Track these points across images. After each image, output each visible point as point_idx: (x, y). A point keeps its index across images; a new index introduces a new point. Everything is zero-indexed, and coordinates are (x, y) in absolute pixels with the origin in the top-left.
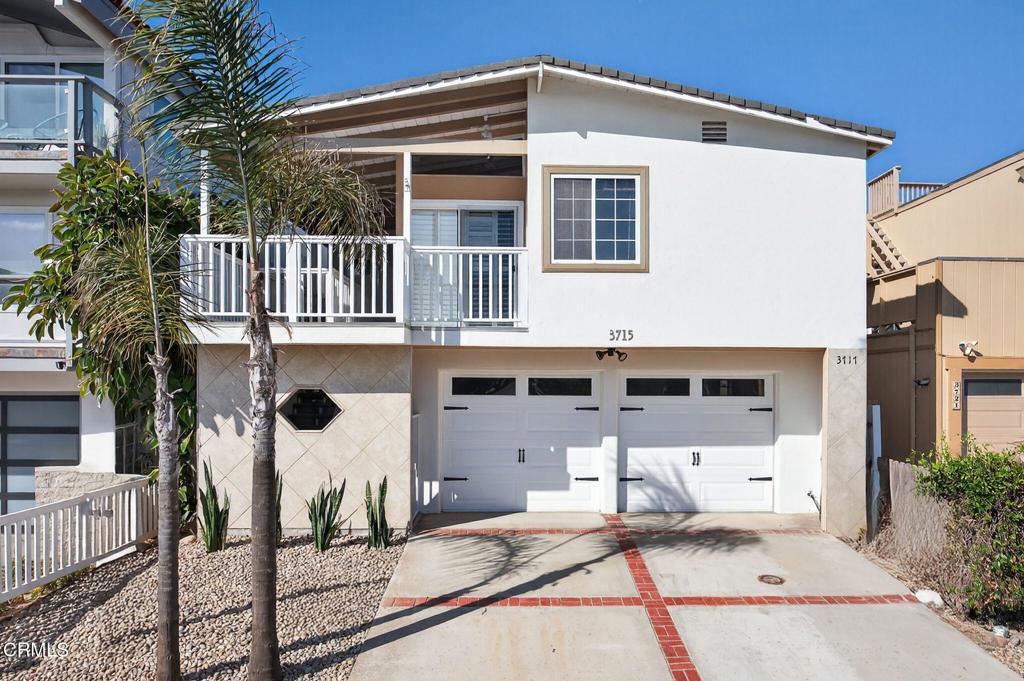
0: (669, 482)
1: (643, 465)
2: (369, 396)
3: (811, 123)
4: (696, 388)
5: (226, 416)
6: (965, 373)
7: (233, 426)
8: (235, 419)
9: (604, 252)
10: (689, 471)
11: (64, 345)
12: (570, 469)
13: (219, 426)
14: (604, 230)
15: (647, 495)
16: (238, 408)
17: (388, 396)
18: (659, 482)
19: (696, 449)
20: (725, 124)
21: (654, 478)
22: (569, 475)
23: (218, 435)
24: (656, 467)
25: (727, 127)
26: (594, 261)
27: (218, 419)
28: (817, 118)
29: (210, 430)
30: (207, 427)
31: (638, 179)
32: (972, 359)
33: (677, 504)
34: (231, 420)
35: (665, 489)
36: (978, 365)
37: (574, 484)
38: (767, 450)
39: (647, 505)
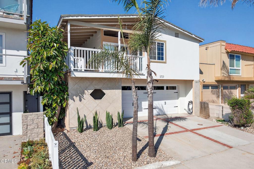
0: (161, 108)
1: (156, 105)
2: (112, 90)
3: (193, 36)
4: (165, 88)
5: (77, 97)
6: (203, 85)
7: (79, 99)
8: (79, 97)
9: (159, 58)
10: (164, 106)
11: (23, 77)
12: (143, 107)
13: (75, 99)
14: (159, 54)
15: (157, 111)
16: (80, 94)
17: (116, 90)
18: (159, 108)
19: (165, 101)
20: (178, 34)
21: (158, 107)
22: (142, 108)
23: (74, 102)
24: (158, 105)
25: (179, 34)
26: (157, 60)
27: (75, 97)
28: (194, 35)
29: (72, 100)
30: (71, 100)
31: (164, 43)
32: (204, 82)
33: (162, 113)
34: (78, 98)
35: (160, 109)
36: (205, 83)
37: (143, 110)
38: (177, 100)
39: (157, 113)
